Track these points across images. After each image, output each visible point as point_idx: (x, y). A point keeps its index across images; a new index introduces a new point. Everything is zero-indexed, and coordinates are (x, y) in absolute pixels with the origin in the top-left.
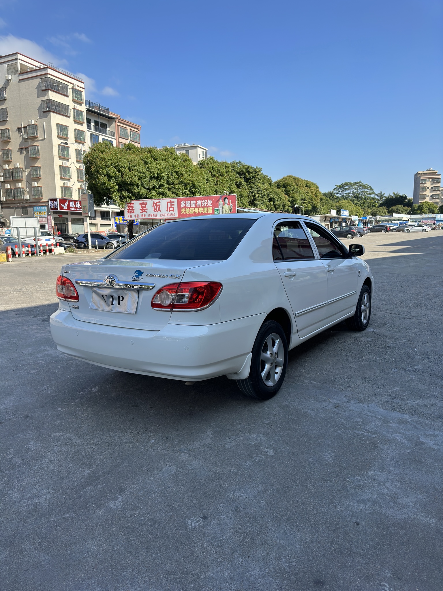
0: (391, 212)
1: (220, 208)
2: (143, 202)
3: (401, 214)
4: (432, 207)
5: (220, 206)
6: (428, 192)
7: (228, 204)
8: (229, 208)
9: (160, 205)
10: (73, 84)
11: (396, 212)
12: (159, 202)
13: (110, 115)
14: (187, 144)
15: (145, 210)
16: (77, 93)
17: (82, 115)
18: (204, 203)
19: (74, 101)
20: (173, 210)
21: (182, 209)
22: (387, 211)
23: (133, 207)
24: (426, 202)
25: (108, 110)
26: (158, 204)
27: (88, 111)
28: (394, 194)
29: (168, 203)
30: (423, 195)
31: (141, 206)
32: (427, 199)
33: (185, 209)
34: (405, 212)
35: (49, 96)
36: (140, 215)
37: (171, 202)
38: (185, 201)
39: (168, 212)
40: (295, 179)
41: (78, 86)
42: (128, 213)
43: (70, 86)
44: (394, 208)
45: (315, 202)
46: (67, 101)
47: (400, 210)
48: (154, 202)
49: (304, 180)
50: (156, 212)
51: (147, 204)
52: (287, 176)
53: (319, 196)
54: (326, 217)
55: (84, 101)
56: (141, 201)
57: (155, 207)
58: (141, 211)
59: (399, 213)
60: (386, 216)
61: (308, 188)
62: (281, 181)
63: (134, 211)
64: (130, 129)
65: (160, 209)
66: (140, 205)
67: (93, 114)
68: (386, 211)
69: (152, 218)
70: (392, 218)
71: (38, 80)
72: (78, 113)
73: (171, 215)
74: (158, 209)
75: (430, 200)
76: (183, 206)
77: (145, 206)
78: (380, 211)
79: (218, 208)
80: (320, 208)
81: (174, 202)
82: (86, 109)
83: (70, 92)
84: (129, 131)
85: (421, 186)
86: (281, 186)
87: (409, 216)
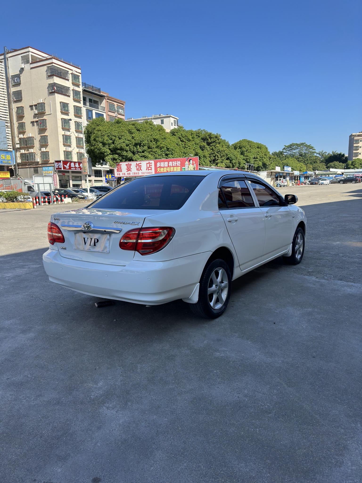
0: (328, 168)
1: (186, 168)
2: (129, 164)
3: (337, 169)
5: (186, 166)
7: (192, 164)
8: (193, 167)
9: (141, 166)
10: (72, 70)
11: (334, 167)
12: (141, 163)
13: (101, 94)
14: (162, 115)
15: (130, 169)
16: (75, 77)
17: (80, 95)
18: (175, 163)
19: (73, 84)
20: (151, 170)
21: (158, 168)
23: (121, 168)
24: (359, 159)
25: (99, 90)
26: (139, 165)
27: (84, 91)
28: (333, 152)
29: (147, 164)
31: (127, 167)
33: (160, 168)
34: (341, 167)
35: (54, 80)
36: (126, 173)
37: (149, 163)
38: (160, 162)
39: (147, 171)
41: (76, 72)
42: (117, 172)
43: (70, 72)
44: (332, 164)
45: (265, 160)
46: (68, 84)
47: (336, 166)
48: (137, 163)
49: (256, 143)
50: (138, 171)
51: (131, 165)
52: (242, 140)
53: (268, 155)
54: (272, 172)
55: (81, 84)
56: (127, 163)
57: (138, 167)
58: (127, 170)
59: (336, 168)
60: (324, 171)
62: (237, 143)
63: (121, 170)
64: (117, 105)
65: (141, 169)
66: (126, 165)
67: (88, 93)
68: (325, 167)
69: (135, 175)
70: (329, 172)
71: (45, 68)
72: (76, 93)
73: (149, 173)
74: (139, 169)
76: (159, 166)
77: (130, 167)
78: (320, 167)
79: (185, 168)
81: (151, 163)
82: (82, 89)
83: (70, 76)
84: (116, 106)
86: (237, 147)
87: (343, 171)
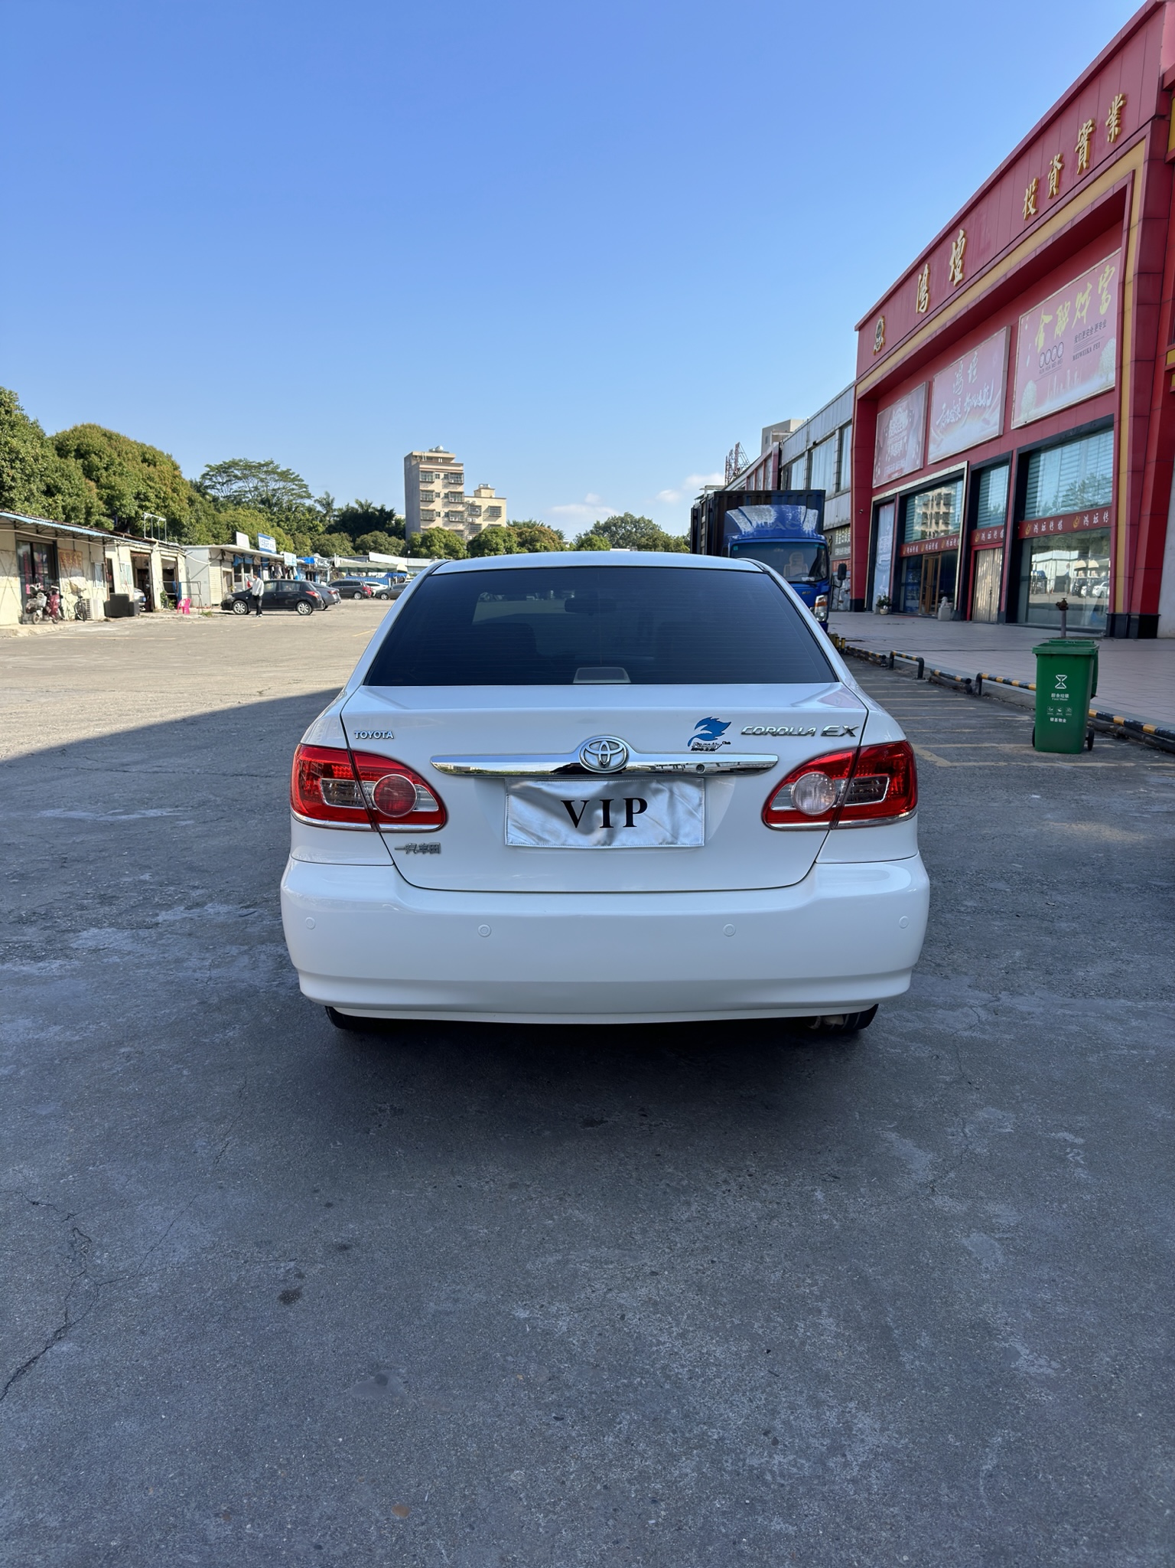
0: (361, 549)
4: (453, 541)
6: (438, 505)
11: (375, 549)
22: (352, 544)
24: (439, 530)
30: (428, 510)
32: (439, 522)
34: (395, 551)
40: (109, 436)
44: (368, 538)
45: (174, 507)
47: (383, 546)
49: (135, 443)
52: (83, 426)
53: (185, 493)
59: (383, 552)
61: (149, 466)
62: (67, 437)
68: (348, 545)
70: (367, 564)
75: (444, 525)
78: (333, 545)
80: (191, 524)
85: (422, 487)
